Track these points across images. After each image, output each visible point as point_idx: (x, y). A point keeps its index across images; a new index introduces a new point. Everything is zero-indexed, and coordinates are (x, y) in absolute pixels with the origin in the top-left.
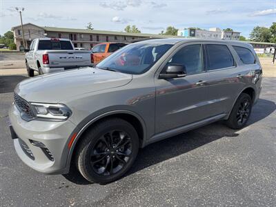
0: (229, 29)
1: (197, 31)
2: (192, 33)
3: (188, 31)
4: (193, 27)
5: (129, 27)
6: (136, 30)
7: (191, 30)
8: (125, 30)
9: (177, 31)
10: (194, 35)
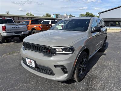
0: (71, 15)
1: (59, 15)
2: (57, 16)
3: (55, 15)
4: (57, 14)
5: (28, 13)
6: (32, 15)
7: (56, 15)
8: (26, 14)
9: (50, 15)
10: (58, 17)
